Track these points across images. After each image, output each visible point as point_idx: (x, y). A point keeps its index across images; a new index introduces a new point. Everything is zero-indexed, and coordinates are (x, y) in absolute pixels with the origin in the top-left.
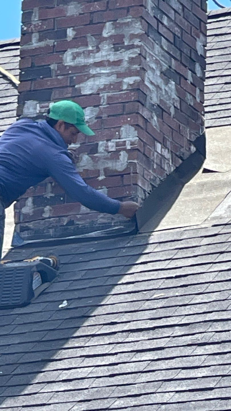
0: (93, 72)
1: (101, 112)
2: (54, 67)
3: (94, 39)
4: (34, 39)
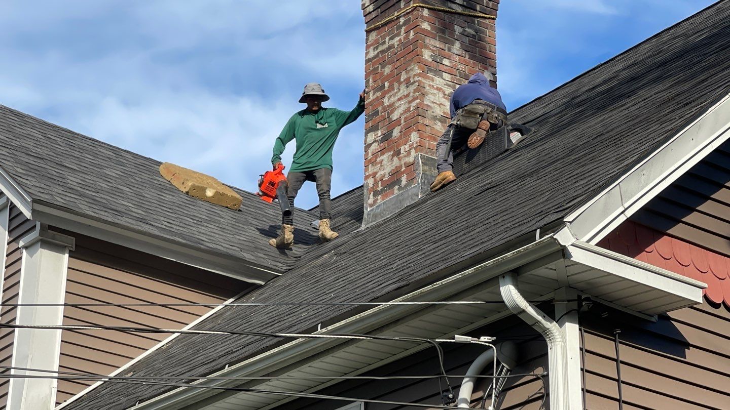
0: (397, 105)
1: (402, 128)
2: (380, 108)
3: (397, 84)
4: (371, 95)
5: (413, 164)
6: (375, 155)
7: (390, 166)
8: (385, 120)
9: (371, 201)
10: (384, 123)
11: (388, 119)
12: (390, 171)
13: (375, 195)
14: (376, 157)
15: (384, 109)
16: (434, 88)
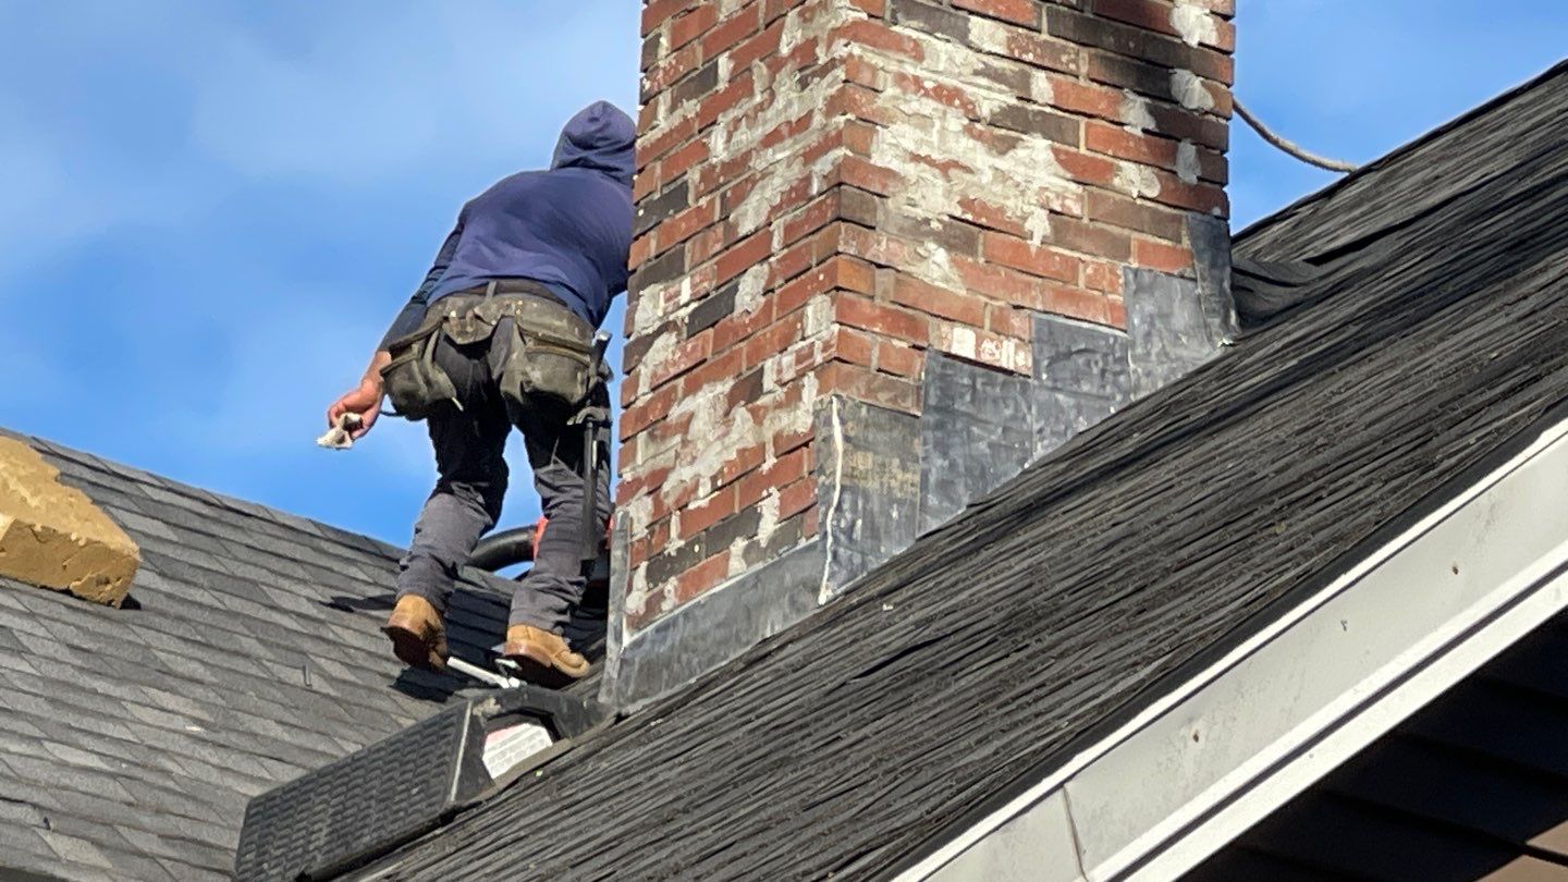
0: (760, 163)
1: (773, 275)
2: (694, 176)
3: (765, 70)
4: (662, 110)
5: (806, 444)
6: (663, 389)
7: (718, 447)
8: (711, 234)
9: (635, 602)
10: (704, 244)
11: (720, 229)
12: (717, 467)
13: (655, 576)
14: (668, 401)
15: (710, 180)
16: (922, 92)
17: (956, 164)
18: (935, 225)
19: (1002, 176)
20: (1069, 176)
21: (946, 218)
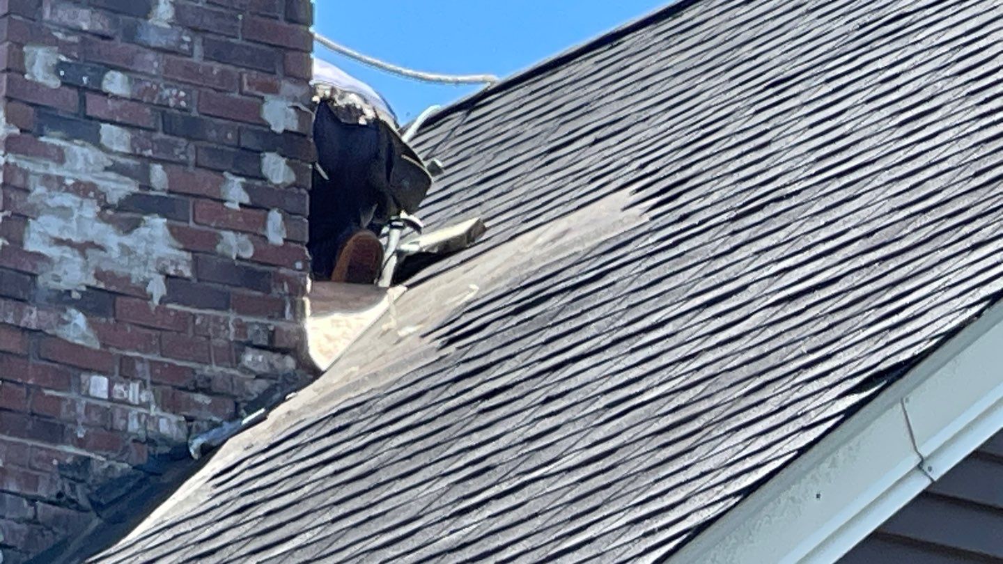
16: (64, 188)
17: (91, 245)
18: (75, 295)
19: (126, 251)
20: (181, 246)
21: (84, 289)
